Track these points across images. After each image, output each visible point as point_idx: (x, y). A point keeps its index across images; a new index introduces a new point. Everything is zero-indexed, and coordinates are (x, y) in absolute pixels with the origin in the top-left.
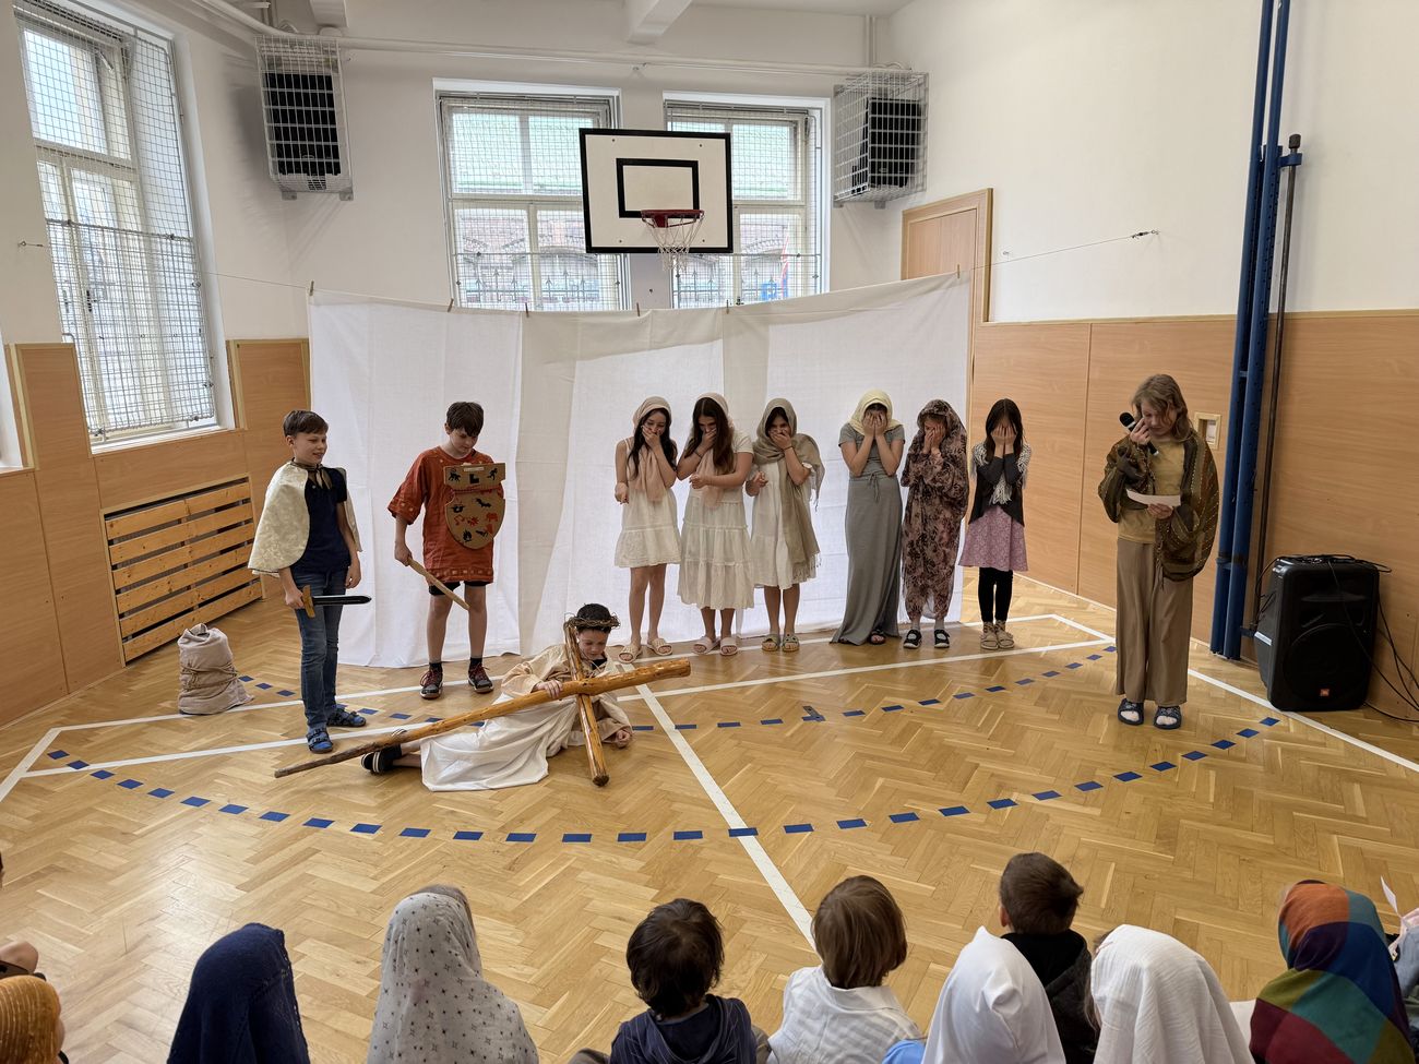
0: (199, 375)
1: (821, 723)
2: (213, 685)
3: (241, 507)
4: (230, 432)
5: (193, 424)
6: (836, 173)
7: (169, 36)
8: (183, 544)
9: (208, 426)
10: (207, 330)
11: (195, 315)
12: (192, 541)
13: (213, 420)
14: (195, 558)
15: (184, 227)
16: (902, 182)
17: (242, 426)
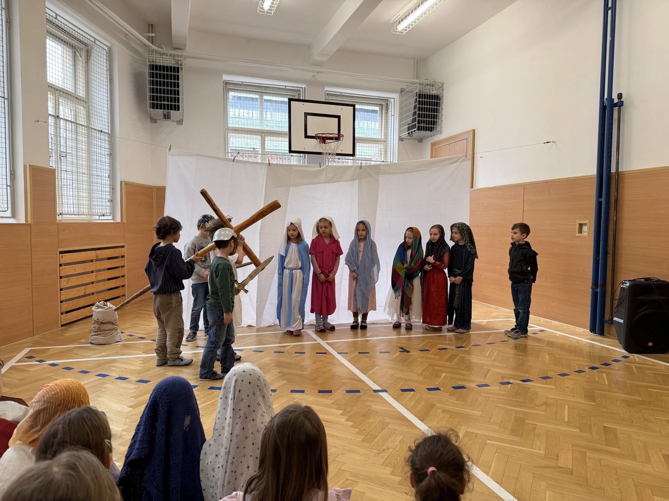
0: (107, 196)
1: (409, 353)
2: (108, 330)
3: (120, 259)
4: (118, 223)
5: (102, 218)
6: (400, 126)
7: (108, 45)
8: (92, 272)
9: (108, 219)
10: (112, 176)
11: (107, 168)
12: (97, 271)
13: (110, 218)
14: (97, 280)
15: (107, 128)
16: (431, 129)
17: (124, 221)
